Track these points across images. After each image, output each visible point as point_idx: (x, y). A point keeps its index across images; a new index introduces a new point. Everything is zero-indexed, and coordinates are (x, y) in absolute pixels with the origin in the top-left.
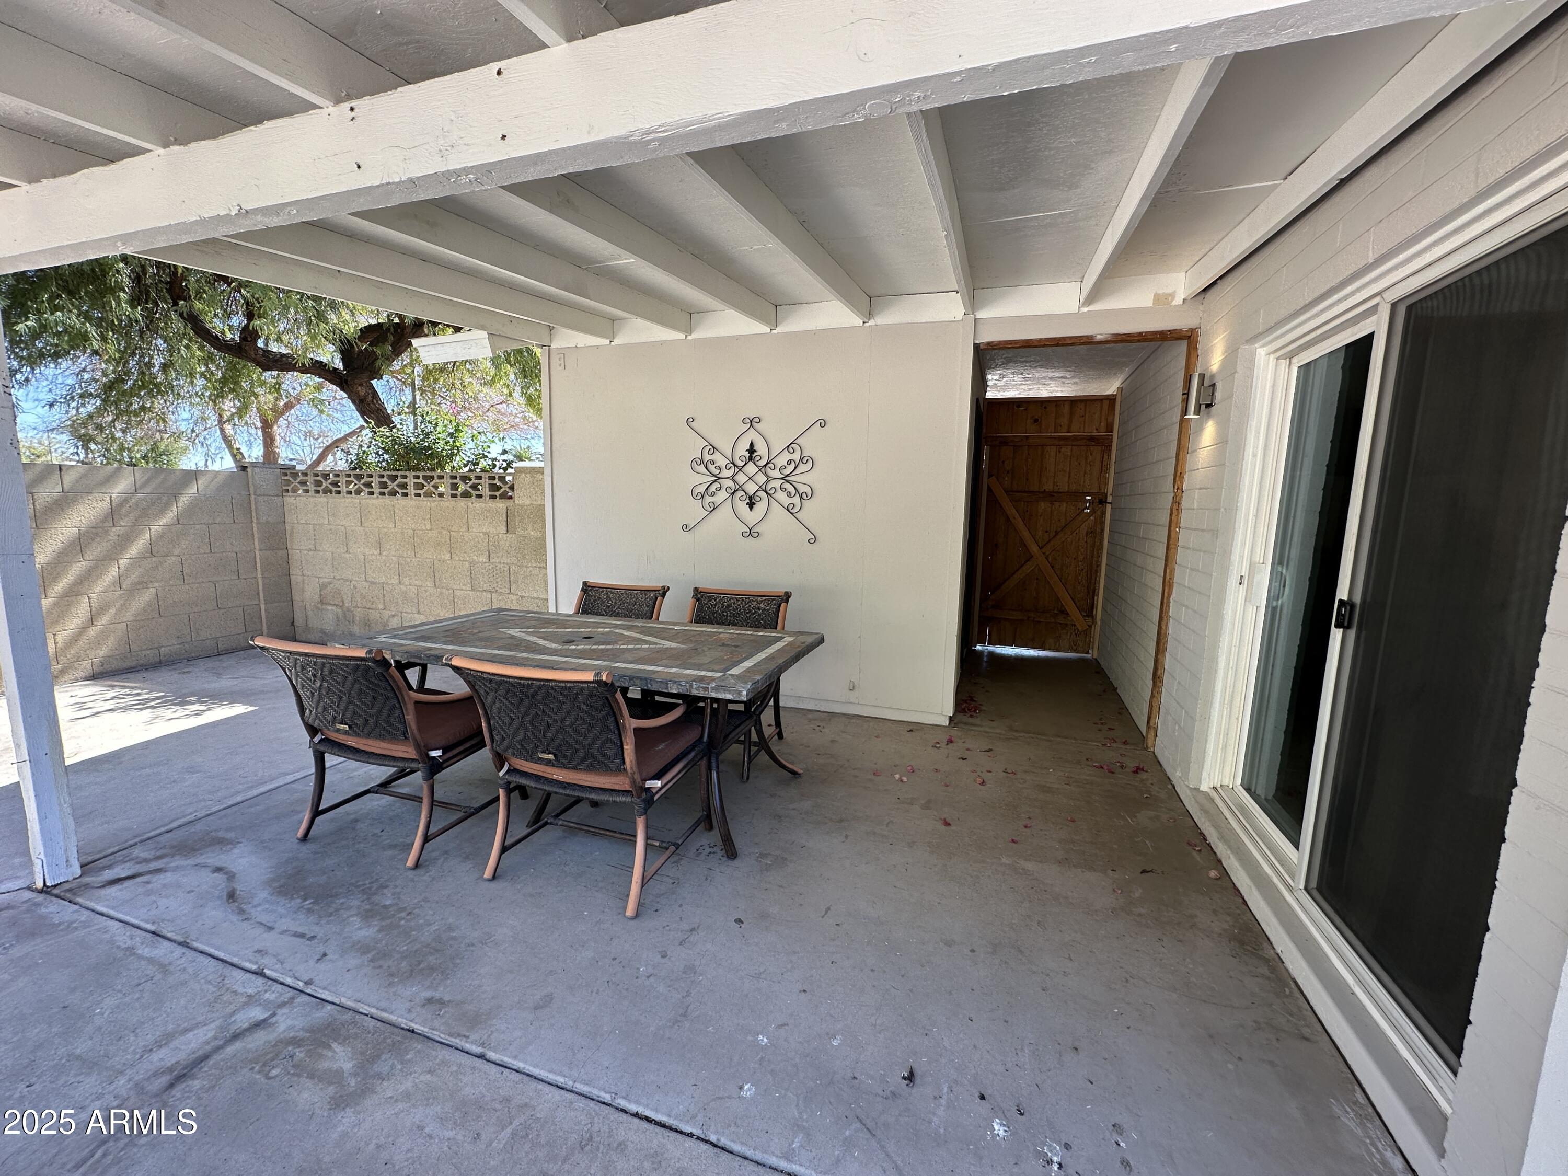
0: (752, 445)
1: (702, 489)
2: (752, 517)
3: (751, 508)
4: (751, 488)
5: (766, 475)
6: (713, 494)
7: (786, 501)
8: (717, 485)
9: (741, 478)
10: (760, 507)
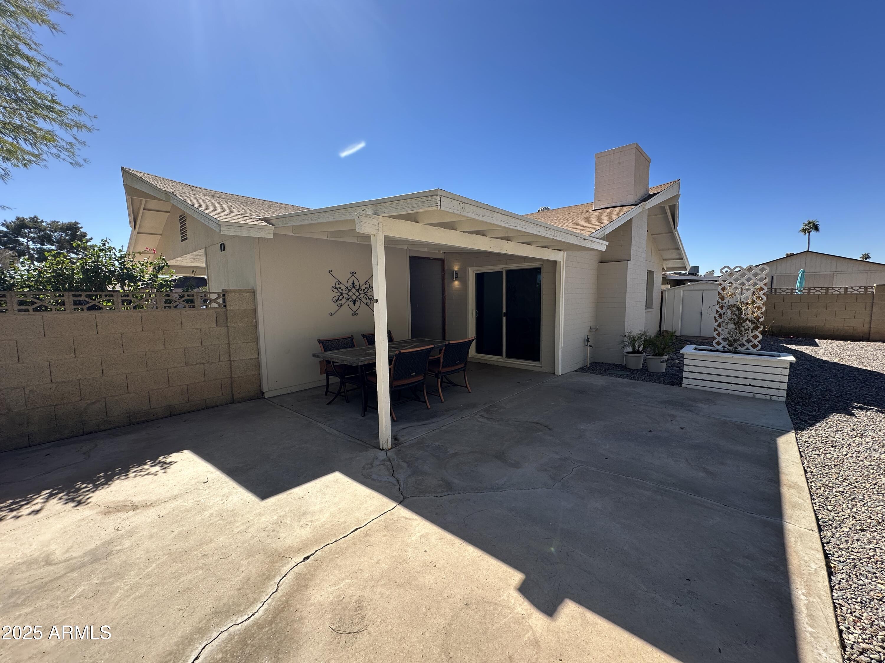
0: (354, 282)
1: (336, 298)
2: (355, 308)
3: (354, 305)
4: (354, 297)
5: (359, 293)
6: (341, 300)
7: (366, 301)
8: (342, 297)
9: (350, 294)
10: (357, 304)
